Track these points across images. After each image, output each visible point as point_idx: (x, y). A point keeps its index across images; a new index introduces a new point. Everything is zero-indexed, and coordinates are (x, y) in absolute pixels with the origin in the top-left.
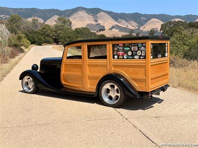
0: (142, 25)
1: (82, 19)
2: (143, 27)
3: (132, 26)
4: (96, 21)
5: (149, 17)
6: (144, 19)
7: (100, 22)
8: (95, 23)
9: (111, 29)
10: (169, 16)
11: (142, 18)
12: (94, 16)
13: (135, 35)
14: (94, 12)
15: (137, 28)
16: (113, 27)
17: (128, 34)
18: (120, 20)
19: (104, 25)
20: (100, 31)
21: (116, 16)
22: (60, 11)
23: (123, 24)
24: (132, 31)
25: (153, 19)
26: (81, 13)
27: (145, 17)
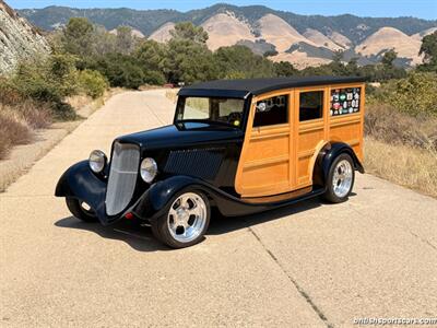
0: (359, 43)
1: (226, 29)
2: (362, 46)
3: (337, 43)
4: (257, 35)
5: (374, 25)
6: (365, 28)
7: (264, 36)
8: (253, 39)
9: (289, 51)
10: (422, 21)
11: (360, 27)
12: (251, 22)
13: (346, 64)
14: (253, 14)
15: (348, 48)
16: (294, 48)
18: (309, 30)
19: (274, 44)
20: (267, 55)
21: (300, 23)
22: (179, 13)
23: (317, 40)
24: (339, 56)
25: (385, 28)
26: (224, 18)
27: (367, 24)
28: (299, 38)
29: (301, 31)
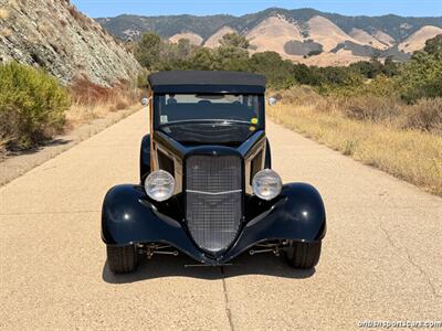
0: (402, 41)
1: (277, 31)
2: (405, 43)
3: (382, 42)
4: (306, 36)
5: (415, 24)
6: (408, 27)
7: (313, 36)
8: (302, 39)
9: (334, 51)
11: (403, 26)
12: (300, 24)
14: (302, 16)
15: (391, 45)
16: (340, 46)
17: (368, 60)
18: (355, 30)
19: (321, 43)
20: (310, 55)
21: (346, 24)
22: (235, 18)
23: (362, 38)
24: (377, 53)
25: (427, 27)
26: (275, 21)
27: (410, 23)
28: (344, 38)
29: (347, 31)
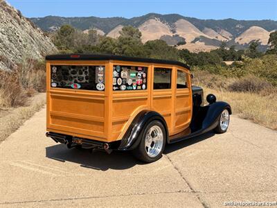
0: (237, 36)
1: (155, 29)
2: (239, 38)
3: (224, 36)
4: (174, 32)
5: (247, 25)
6: (241, 27)
7: (179, 33)
8: (171, 35)
9: (193, 42)
11: (238, 26)
12: (170, 24)
13: (228, 49)
14: (171, 19)
15: (230, 39)
16: (197, 39)
17: (219, 48)
18: (206, 29)
19: (184, 37)
20: (179, 44)
21: (200, 24)
22: (126, 19)
23: (211, 35)
24: (224, 44)
25: (254, 27)
26: (153, 22)
27: (242, 25)
28: (199, 34)
29: (201, 29)
